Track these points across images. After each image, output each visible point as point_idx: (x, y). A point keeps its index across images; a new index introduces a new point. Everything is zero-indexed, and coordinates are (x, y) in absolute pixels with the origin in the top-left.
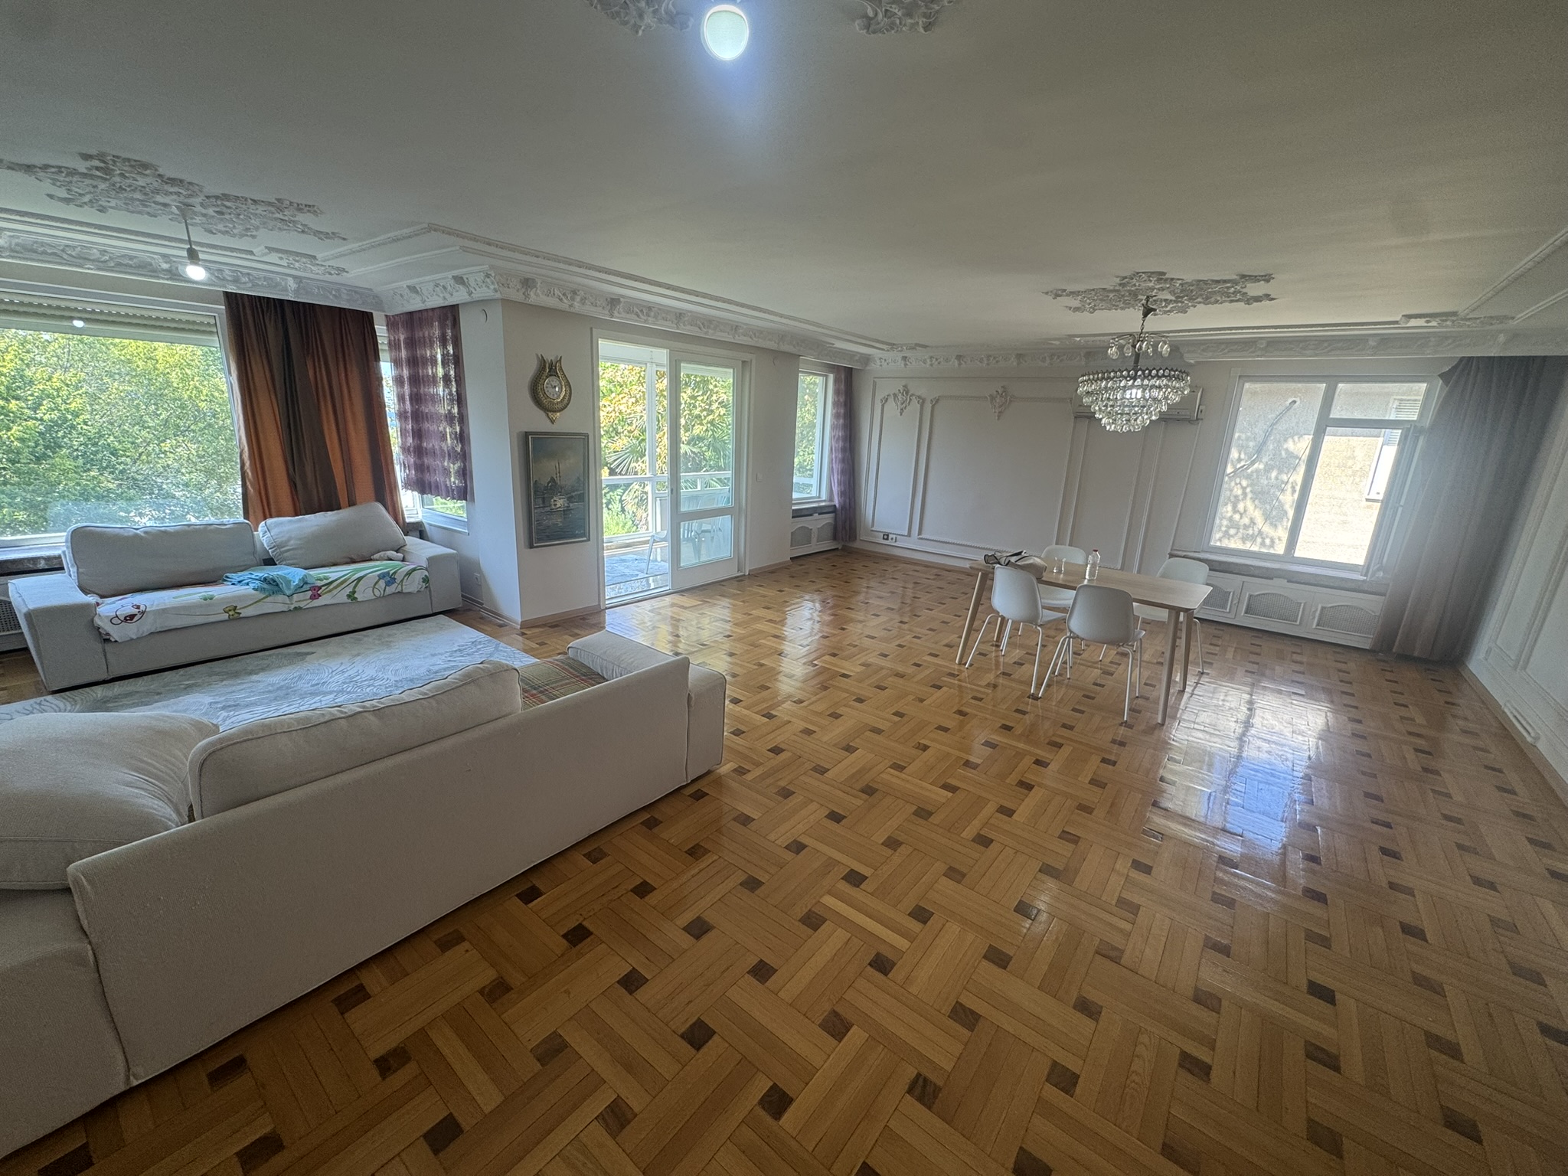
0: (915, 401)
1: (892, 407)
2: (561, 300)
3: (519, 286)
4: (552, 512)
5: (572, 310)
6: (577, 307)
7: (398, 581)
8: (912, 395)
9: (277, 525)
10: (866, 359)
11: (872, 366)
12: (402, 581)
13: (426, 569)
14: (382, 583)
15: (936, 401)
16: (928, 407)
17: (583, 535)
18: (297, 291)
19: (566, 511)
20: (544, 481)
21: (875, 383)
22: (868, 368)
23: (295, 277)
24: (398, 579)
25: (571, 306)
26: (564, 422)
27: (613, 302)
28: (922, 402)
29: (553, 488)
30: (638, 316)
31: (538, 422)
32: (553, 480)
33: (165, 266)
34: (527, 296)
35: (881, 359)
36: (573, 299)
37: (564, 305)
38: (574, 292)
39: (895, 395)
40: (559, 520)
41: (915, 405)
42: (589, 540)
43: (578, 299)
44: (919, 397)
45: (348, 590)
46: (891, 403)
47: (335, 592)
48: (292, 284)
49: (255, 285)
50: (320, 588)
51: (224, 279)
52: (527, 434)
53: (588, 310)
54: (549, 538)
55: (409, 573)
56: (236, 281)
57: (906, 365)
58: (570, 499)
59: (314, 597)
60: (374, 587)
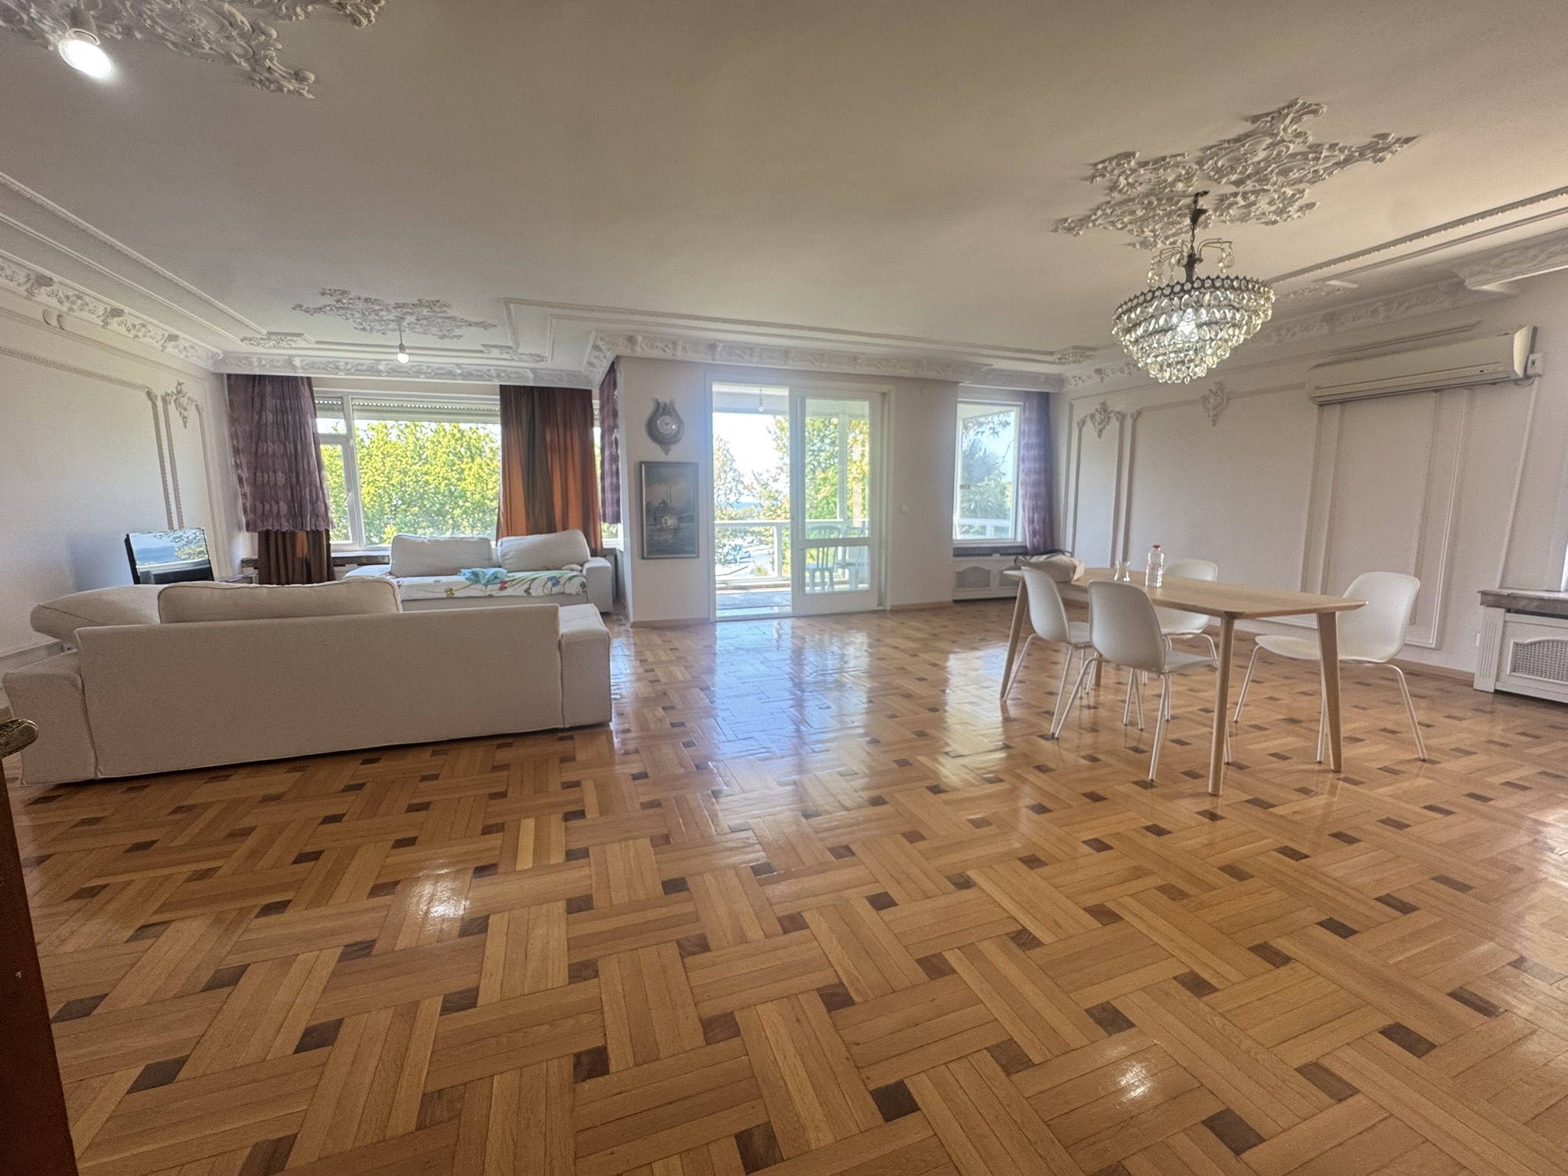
0: (1114, 419)
1: (1090, 429)
2: (664, 351)
3: (626, 343)
4: (662, 530)
5: (676, 358)
6: (680, 355)
7: (562, 583)
8: (1110, 412)
9: (507, 541)
10: (1060, 381)
11: (1070, 387)
12: (564, 584)
13: (585, 577)
14: (550, 584)
15: (1138, 415)
16: (1129, 422)
17: (693, 552)
18: (535, 379)
19: (676, 530)
20: (656, 503)
21: (1071, 407)
22: (1064, 390)
23: (531, 369)
24: (562, 581)
25: (674, 355)
26: (676, 454)
27: (712, 346)
28: (1122, 418)
29: (664, 508)
30: (742, 357)
31: (655, 453)
32: (664, 502)
33: (459, 371)
34: (633, 351)
35: (1074, 377)
36: (675, 349)
37: (668, 355)
38: (674, 343)
39: (1093, 416)
40: (669, 537)
41: (1115, 424)
42: (698, 557)
43: (679, 348)
44: (1118, 413)
45: (526, 586)
46: (1089, 426)
47: (516, 586)
48: (531, 376)
49: (510, 378)
50: (506, 582)
51: (492, 376)
52: (641, 463)
53: (690, 356)
54: (660, 552)
55: (570, 579)
56: (498, 376)
57: (1102, 379)
58: (680, 519)
59: (502, 588)
60: (544, 586)
